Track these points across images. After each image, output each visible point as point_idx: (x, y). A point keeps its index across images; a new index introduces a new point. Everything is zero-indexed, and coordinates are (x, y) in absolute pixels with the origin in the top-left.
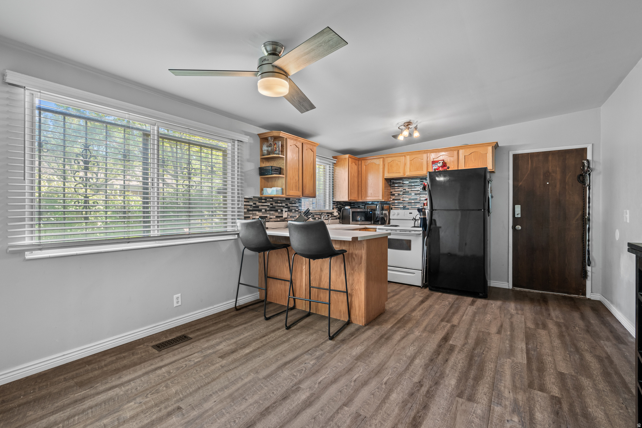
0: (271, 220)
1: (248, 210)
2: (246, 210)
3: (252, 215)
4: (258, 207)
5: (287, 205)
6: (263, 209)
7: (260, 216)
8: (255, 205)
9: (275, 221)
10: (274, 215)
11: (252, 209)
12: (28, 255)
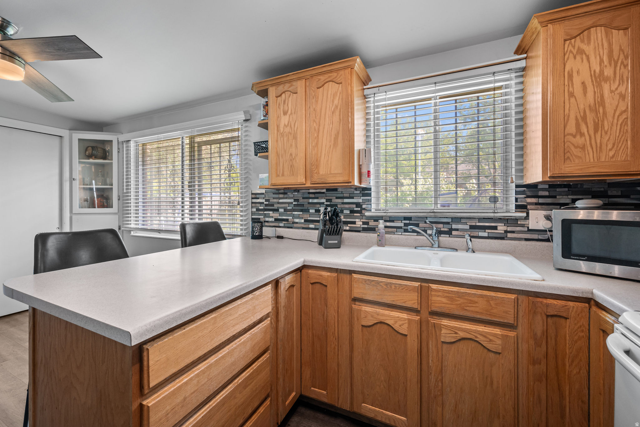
0: (295, 225)
1: (258, 210)
2: (254, 210)
3: (263, 217)
4: (273, 205)
5: (329, 200)
6: (281, 208)
7: (275, 219)
8: (267, 203)
9: (303, 228)
10: (302, 218)
11: (263, 208)
12: (132, 233)
